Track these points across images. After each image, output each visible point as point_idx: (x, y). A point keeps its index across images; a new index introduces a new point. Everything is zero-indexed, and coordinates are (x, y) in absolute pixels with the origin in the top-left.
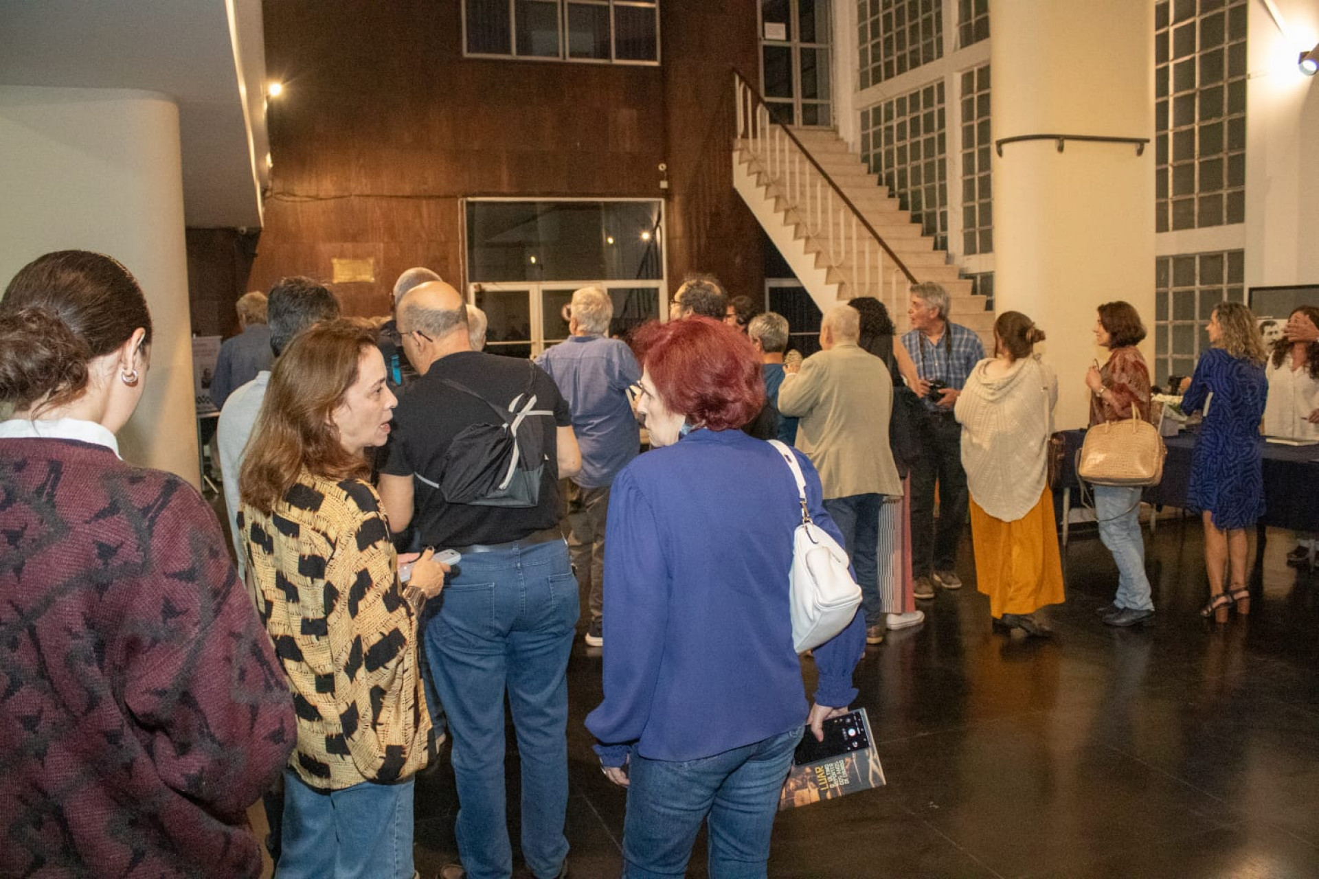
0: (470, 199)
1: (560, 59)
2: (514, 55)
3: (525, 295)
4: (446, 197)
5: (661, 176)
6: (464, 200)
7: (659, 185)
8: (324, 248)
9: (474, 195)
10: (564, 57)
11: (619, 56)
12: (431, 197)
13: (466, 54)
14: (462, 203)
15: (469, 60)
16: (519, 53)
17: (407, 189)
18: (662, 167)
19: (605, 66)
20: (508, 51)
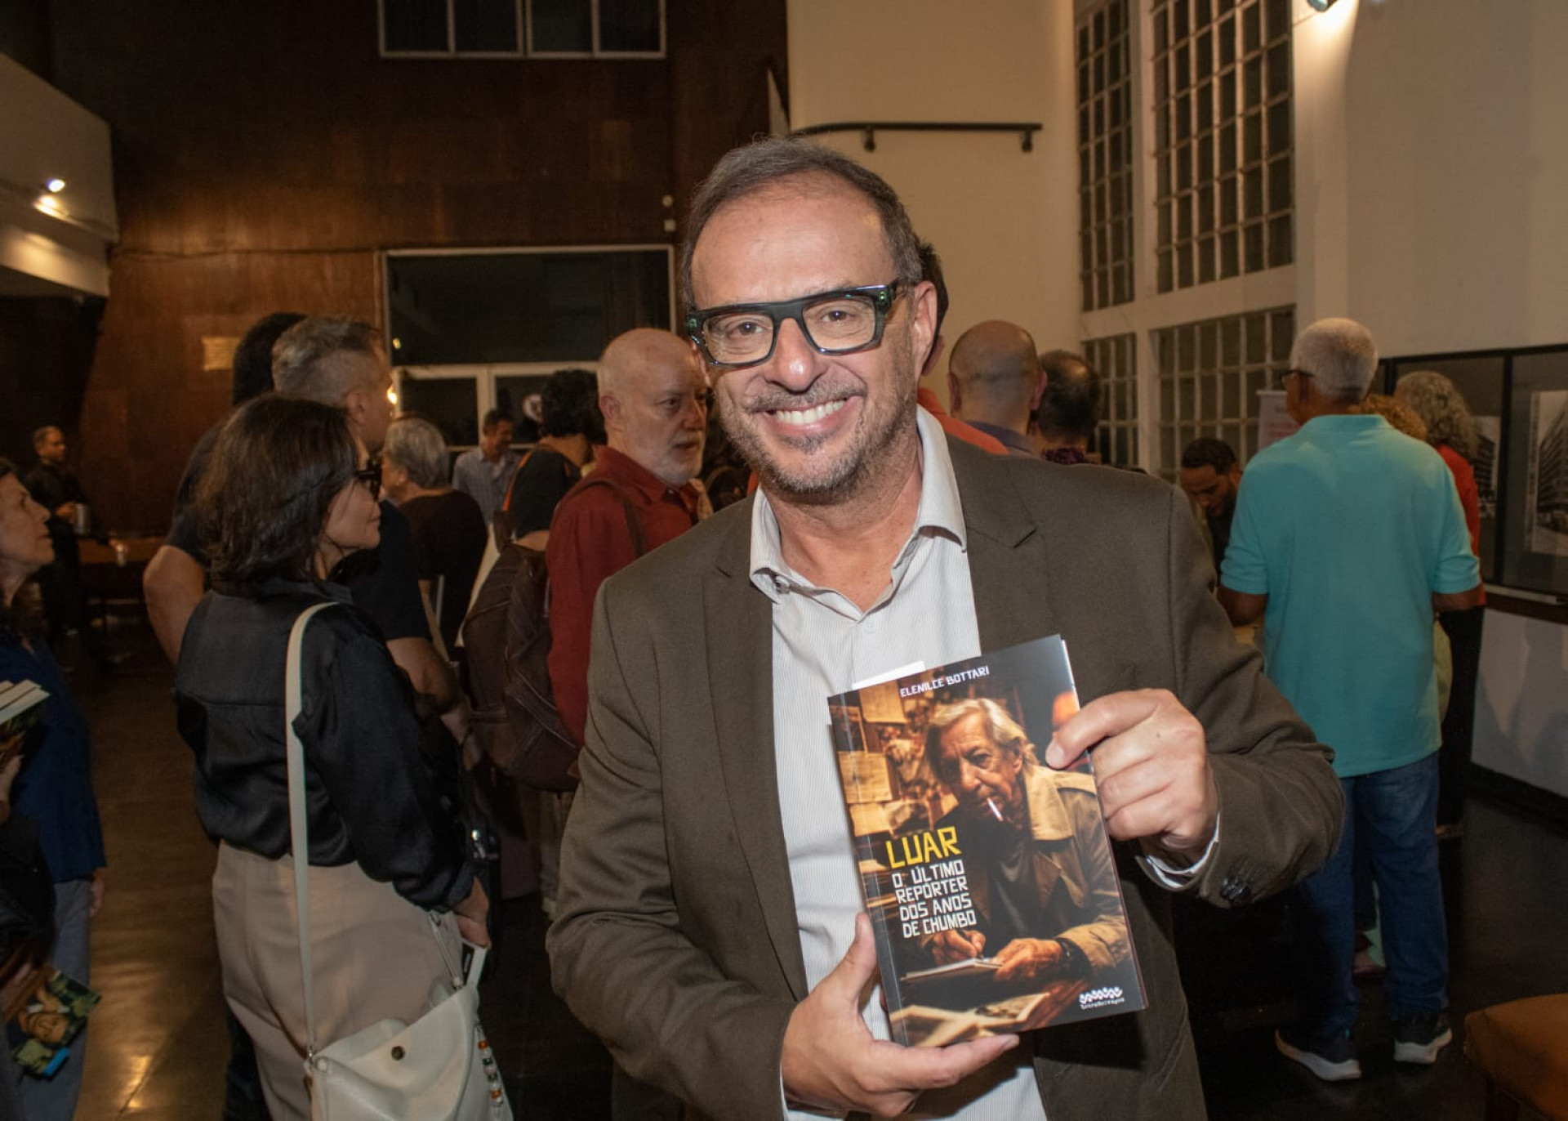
0: (393, 253)
1: (518, 55)
2: (451, 52)
3: (470, 384)
4: (356, 250)
5: (667, 214)
6: (384, 256)
7: (663, 226)
8: (190, 322)
9: (396, 247)
10: (525, 52)
11: (605, 47)
12: (337, 251)
13: (384, 53)
14: (380, 259)
15: (387, 61)
16: (460, 47)
17: (302, 240)
18: (667, 201)
19: (583, 62)
20: (445, 48)
